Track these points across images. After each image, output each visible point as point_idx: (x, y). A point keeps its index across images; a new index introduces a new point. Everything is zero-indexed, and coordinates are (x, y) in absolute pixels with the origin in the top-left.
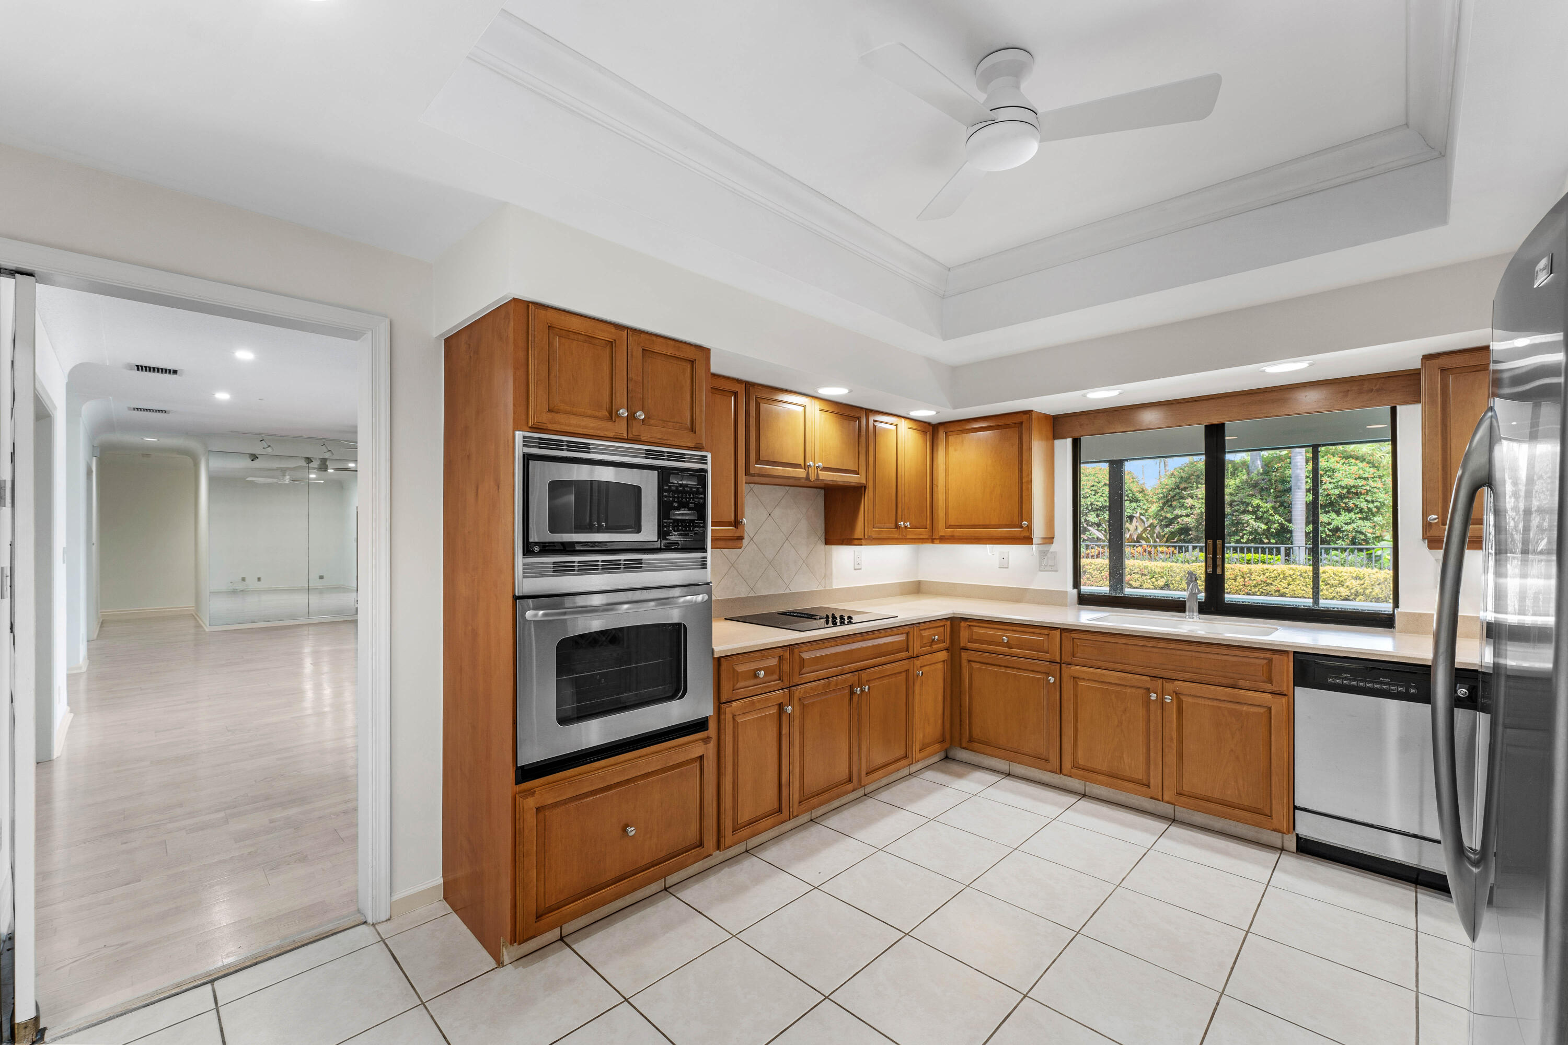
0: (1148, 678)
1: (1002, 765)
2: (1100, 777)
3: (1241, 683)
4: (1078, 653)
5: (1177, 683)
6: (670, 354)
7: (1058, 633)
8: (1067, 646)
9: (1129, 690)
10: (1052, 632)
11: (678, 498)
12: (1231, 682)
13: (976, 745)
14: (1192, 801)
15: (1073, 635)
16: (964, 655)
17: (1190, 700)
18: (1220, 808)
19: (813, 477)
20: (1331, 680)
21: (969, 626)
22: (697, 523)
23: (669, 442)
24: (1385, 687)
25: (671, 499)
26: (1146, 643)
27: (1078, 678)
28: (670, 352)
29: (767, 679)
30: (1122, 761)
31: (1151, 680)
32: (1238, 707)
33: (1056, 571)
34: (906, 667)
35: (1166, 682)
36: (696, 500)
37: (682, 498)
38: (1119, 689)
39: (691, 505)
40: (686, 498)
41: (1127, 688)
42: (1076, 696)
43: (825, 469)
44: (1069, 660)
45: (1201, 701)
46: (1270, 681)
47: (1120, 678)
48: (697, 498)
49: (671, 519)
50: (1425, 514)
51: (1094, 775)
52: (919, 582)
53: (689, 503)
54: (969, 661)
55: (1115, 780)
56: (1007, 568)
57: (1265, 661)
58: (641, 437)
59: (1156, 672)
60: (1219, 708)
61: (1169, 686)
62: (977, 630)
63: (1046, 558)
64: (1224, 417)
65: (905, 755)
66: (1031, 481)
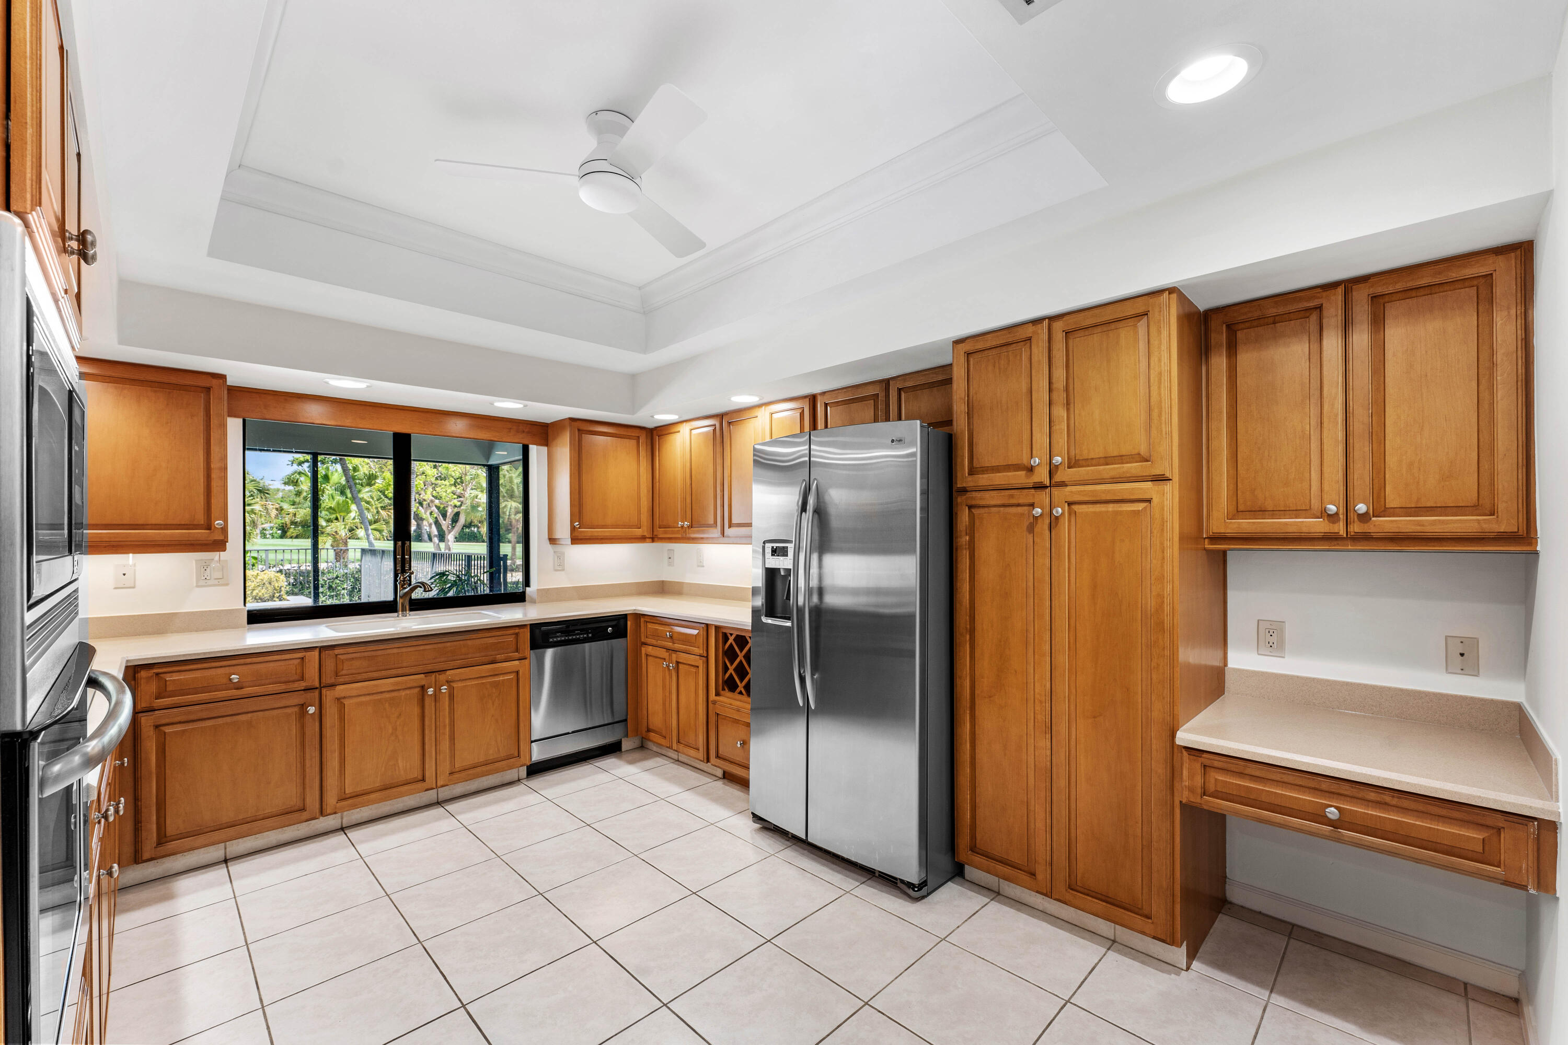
0: (423, 675)
1: (216, 853)
2: (373, 796)
3: (499, 658)
4: (343, 670)
5: (454, 672)
7: (316, 653)
8: (329, 665)
9: (403, 693)
10: (308, 654)
12: (491, 658)
14: (463, 774)
15: (337, 651)
16: (147, 720)
17: (460, 684)
18: (484, 768)
20: (551, 640)
21: (157, 674)
24: (578, 637)
27: (344, 698)
30: (397, 768)
31: (429, 676)
32: (496, 679)
33: (227, 584)
35: (439, 675)
38: (394, 694)
42: (342, 718)
44: (332, 681)
45: (469, 683)
46: (517, 650)
47: (397, 683)
50: (572, 522)
51: (365, 797)
54: (157, 727)
55: (387, 792)
56: (134, 587)
57: (514, 636)
59: (429, 668)
60: (483, 683)
61: (442, 677)
62: (173, 677)
63: (208, 570)
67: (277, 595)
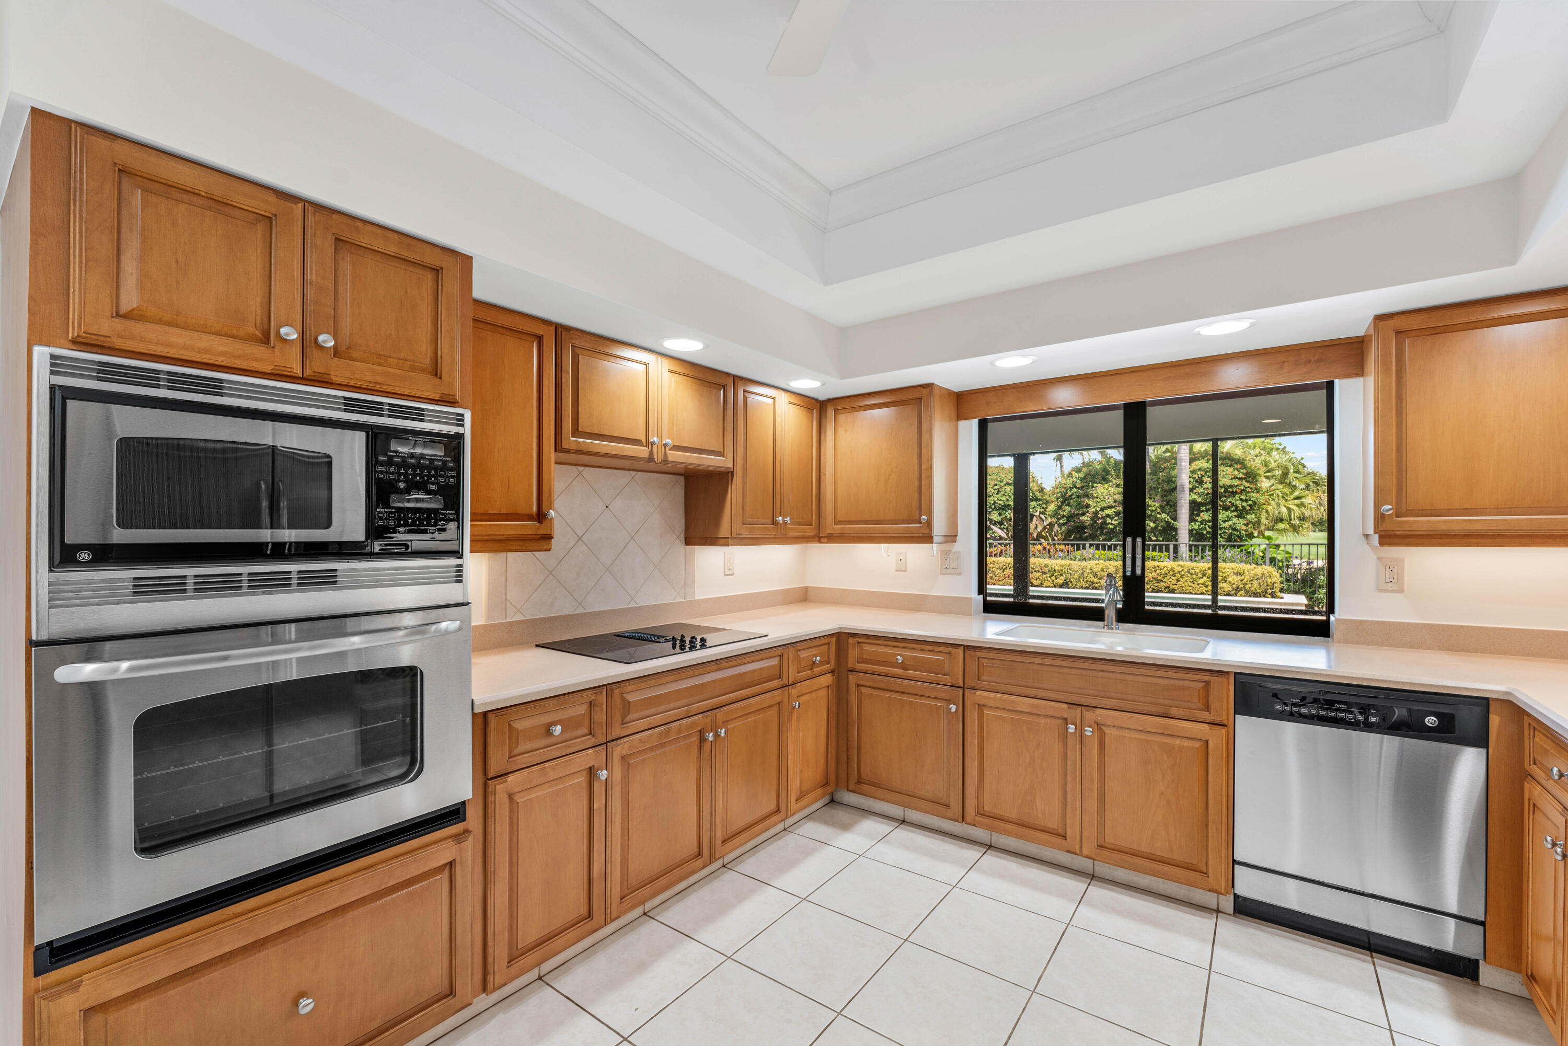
0: (1065, 706)
1: (896, 811)
2: (1009, 827)
3: (1174, 711)
4: (983, 675)
5: (1098, 711)
6: (393, 254)
7: (961, 651)
8: (972, 667)
9: (1043, 721)
10: (953, 650)
11: (406, 475)
12: (1161, 710)
13: (865, 787)
14: (1116, 856)
15: (979, 654)
16: (853, 678)
17: (1114, 732)
18: (1147, 863)
19: (659, 457)
21: (859, 643)
22: (442, 514)
23: (388, 389)
24: (1341, 715)
25: (393, 477)
26: (1064, 663)
27: (984, 706)
28: (392, 249)
29: (568, 735)
30: (1034, 807)
31: (1069, 708)
32: (1169, 740)
33: (960, 574)
34: (778, 699)
35: (1086, 711)
36: (442, 480)
37: (415, 475)
38: (1031, 718)
39: (432, 487)
40: (422, 476)
41: (1041, 717)
42: (981, 727)
43: (676, 448)
44: (973, 684)
45: (1127, 734)
46: (1207, 708)
47: (1033, 706)
48: (443, 476)
49: (392, 508)
50: (1377, 506)
51: (1001, 824)
52: (806, 589)
53: (428, 482)
54: (858, 685)
55: (1027, 831)
56: (905, 571)
57: (1202, 685)
58: (331, 376)
59: (1074, 699)
60: (1147, 741)
61: (1090, 715)
62: (868, 648)
63: (948, 559)
64: (1147, 393)
65: (776, 809)
66: (931, 468)
67: (1269, 591)
